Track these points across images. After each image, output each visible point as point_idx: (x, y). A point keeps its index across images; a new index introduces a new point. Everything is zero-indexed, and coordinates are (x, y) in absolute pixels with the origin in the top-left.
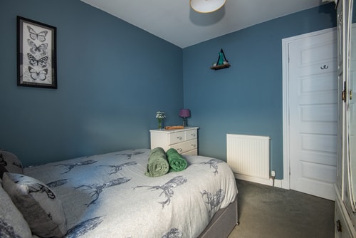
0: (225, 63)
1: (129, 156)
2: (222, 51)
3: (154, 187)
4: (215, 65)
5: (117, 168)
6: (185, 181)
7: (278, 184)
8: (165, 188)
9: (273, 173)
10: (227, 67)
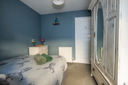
0: (58, 23)
1: (23, 58)
2: (56, 18)
3: (45, 68)
4: (54, 23)
5: (22, 64)
6: (55, 64)
7: (75, 62)
8: (50, 68)
9: (73, 58)
10: (58, 24)
